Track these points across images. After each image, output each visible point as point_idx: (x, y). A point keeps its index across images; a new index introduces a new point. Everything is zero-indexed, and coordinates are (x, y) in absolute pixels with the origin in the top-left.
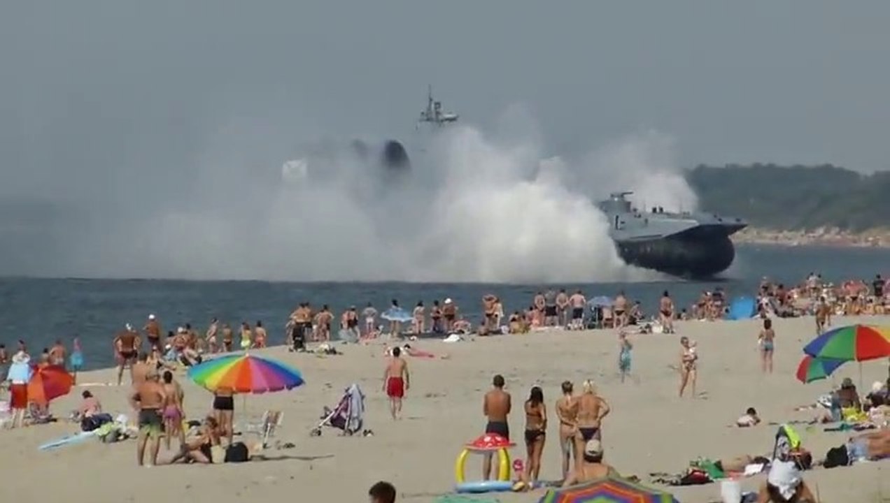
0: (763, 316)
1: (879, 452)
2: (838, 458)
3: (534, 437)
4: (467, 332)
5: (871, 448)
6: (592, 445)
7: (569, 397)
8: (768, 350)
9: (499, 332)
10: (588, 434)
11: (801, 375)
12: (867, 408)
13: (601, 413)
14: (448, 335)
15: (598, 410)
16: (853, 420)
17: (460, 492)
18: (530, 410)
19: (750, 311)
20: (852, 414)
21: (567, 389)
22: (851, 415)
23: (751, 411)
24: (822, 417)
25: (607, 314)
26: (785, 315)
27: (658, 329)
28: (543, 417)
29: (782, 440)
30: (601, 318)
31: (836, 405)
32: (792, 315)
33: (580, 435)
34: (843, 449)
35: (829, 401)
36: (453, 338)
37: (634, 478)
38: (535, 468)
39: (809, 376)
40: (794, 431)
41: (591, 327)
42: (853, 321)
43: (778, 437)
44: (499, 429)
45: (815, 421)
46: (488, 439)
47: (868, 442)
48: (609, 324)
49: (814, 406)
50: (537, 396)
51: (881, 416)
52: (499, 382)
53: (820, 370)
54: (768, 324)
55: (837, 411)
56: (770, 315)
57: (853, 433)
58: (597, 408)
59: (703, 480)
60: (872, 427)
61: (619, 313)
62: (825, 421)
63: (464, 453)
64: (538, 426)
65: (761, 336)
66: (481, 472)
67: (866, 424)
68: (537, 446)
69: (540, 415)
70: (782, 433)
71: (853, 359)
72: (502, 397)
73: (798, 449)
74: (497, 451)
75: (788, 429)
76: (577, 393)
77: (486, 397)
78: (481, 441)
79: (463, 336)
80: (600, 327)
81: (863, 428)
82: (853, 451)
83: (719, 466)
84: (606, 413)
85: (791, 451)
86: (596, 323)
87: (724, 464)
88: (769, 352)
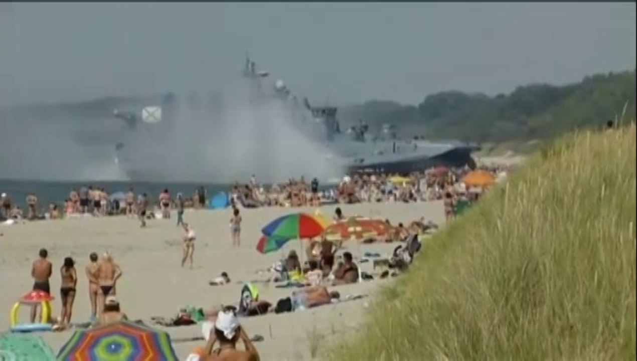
0: (234, 207)
1: (313, 302)
2: (285, 306)
3: (67, 293)
4: (19, 217)
5: (308, 299)
6: (110, 298)
7: (95, 264)
8: (237, 230)
9: (43, 218)
10: (107, 290)
11: (260, 248)
12: (306, 271)
13: (116, 275)
14: (5, 219)
15: (114, 274)
16: (296, 280)
17: (13, 331)
18: (65, 274)
19: (225, 202)
20: (295, 274)
21: (94, 258)
22: (294, 276)
23: (224, 275)
24: (273, 278)
25: (122, 205)
26: (249, 206)
27: (159, 215)
28: (74, 278)
29: (246, 293)
30: (118, 207)
31: (285, 269)
32: (253, 206)
33: (100, 291)
34: (288, 300)
35: (279, 266)
36: (10, 222)
37: (139, 322)
38: (67, 315)
39: (265, 248)
40: (254, 287)
41: (110, 214)
42: (297, 211)
43: (243, 292)
44: (43, 287)
45: (269, 281)
46: (34, 294)
47: (306, 295)
48: (124, 211)
49: (269, 270)
50: (69, 263)
51: (316, 277)
52: (44, 254)
53: (273, 244)
54: (237, 212)
55: (285, 273)
56: (239, 206)
57: (295, 289)
58: (113, 272)
59: (190, 322)
60: (309, 285)
61: (130, 204)
62: (276, 280)
63: (16, 305)
64: (71, 285)
65: (232, 221)
66: (29, 318)
67: (304, 282)
68: (69, 299)
69: (71, 277)
70: (246, 289)
71: (295, 237)
72: (45, 265)
73: (256, 300)
74: (40, 303)
75: (250, 286)
76: (100, 261)
77: (34, 265)
78: (29, 297)
79: (17, 220)
80: (117, 214)
81: (303, 286)
82: (295, 302)
83: (201, 312)
84: (120, 275)
85: (251, 301)
86: (115, 211)
87: (204, 311)
88: (237, 233)
